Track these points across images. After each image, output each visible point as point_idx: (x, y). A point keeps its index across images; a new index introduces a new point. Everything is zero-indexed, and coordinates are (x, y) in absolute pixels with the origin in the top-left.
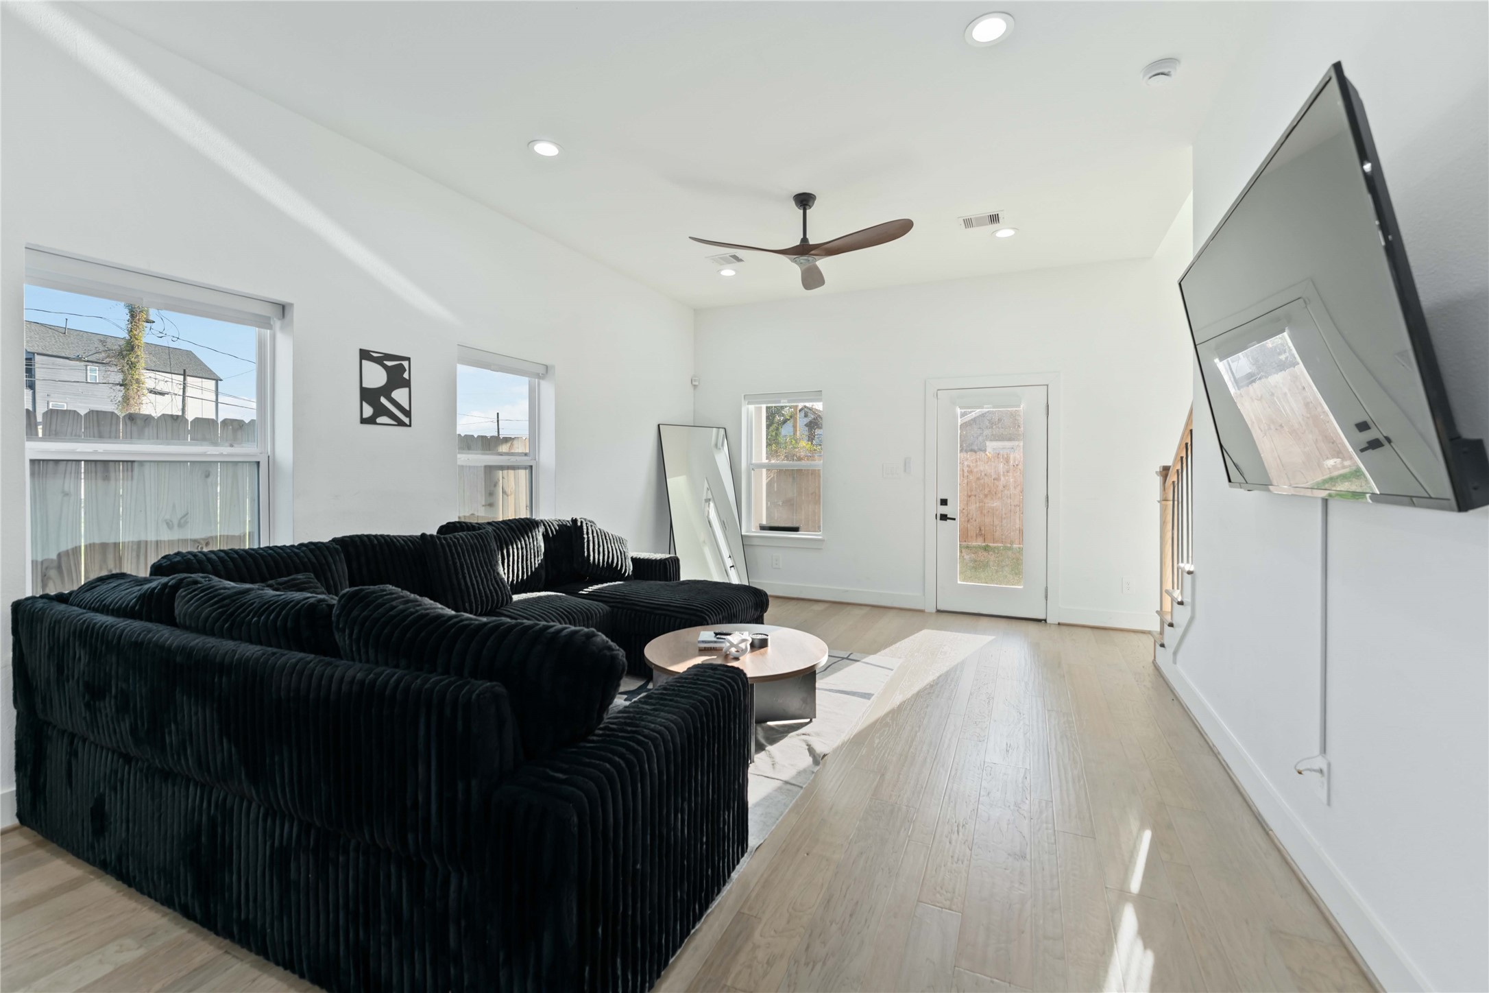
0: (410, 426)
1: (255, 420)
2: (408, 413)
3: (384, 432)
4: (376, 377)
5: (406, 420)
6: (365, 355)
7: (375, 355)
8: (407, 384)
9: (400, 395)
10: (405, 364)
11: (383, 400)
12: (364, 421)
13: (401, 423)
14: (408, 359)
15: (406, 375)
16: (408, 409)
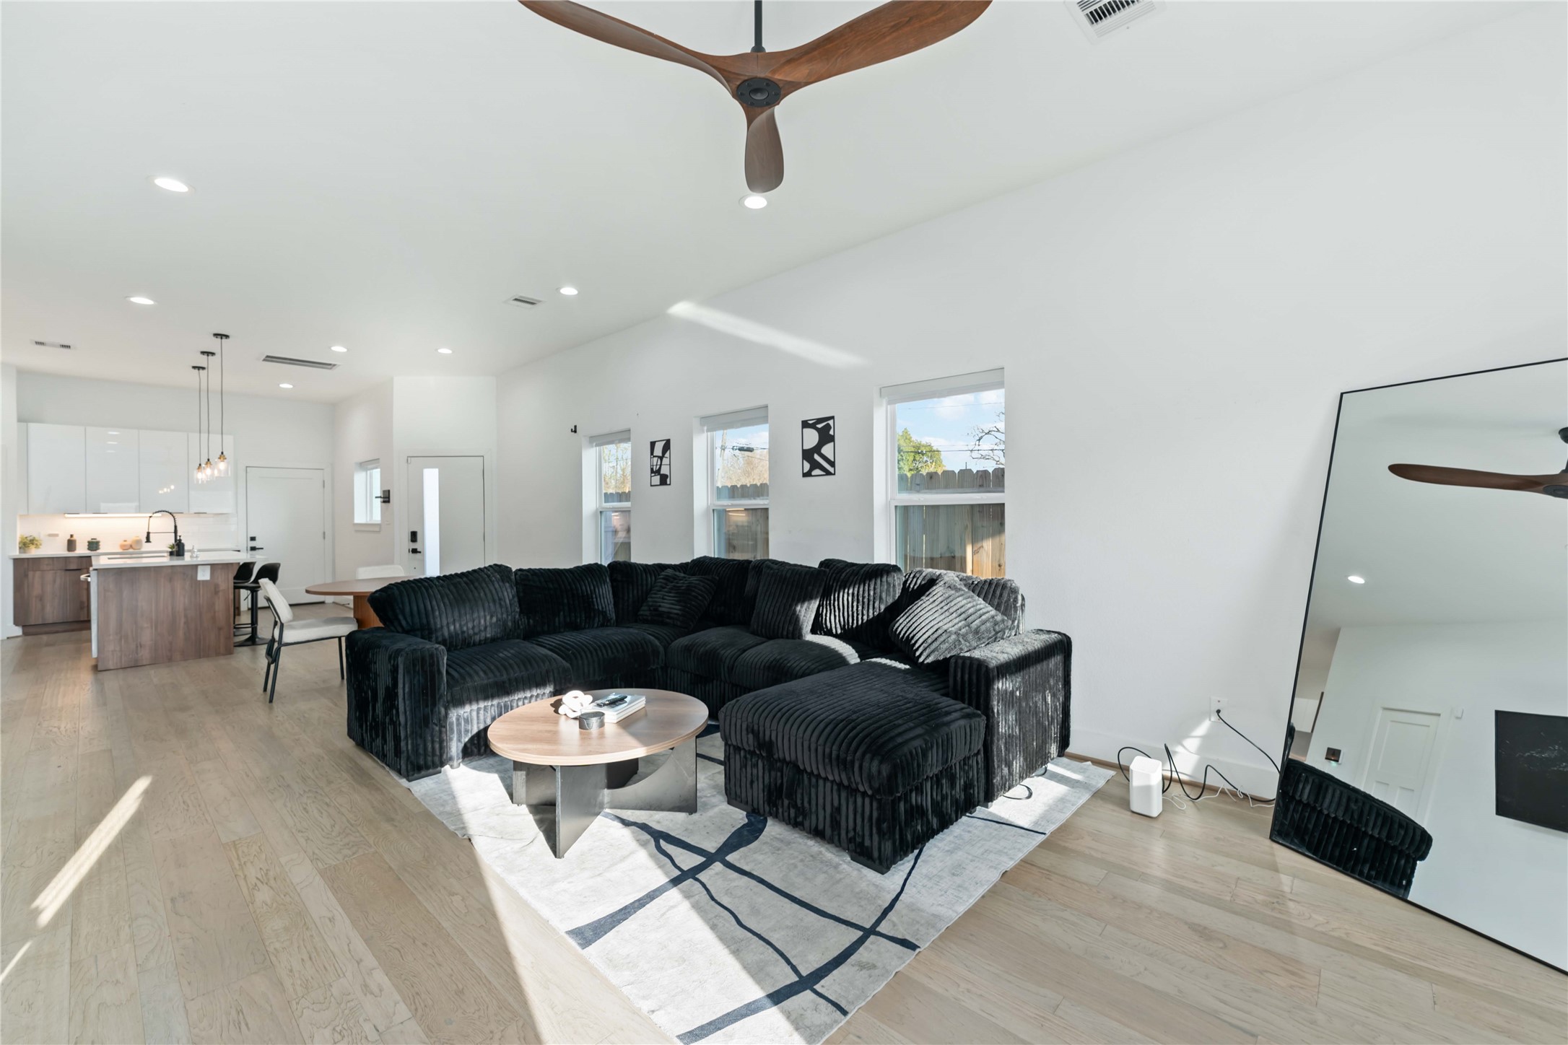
0: (834, 474)
1: (766, 484)
2: (832, 464)
3: (819, 482)
4: (812, 438)
5: (831, 470)
6: (805, 424)
7: (810, 422)
8: (832, 439)
9: (827, 450)
10: (831, 422)
11: (816, 457)
12: (805, 475)
13: (828, 473)
14: (833, 418)
15: (831, 432)
16: (833, 460)
